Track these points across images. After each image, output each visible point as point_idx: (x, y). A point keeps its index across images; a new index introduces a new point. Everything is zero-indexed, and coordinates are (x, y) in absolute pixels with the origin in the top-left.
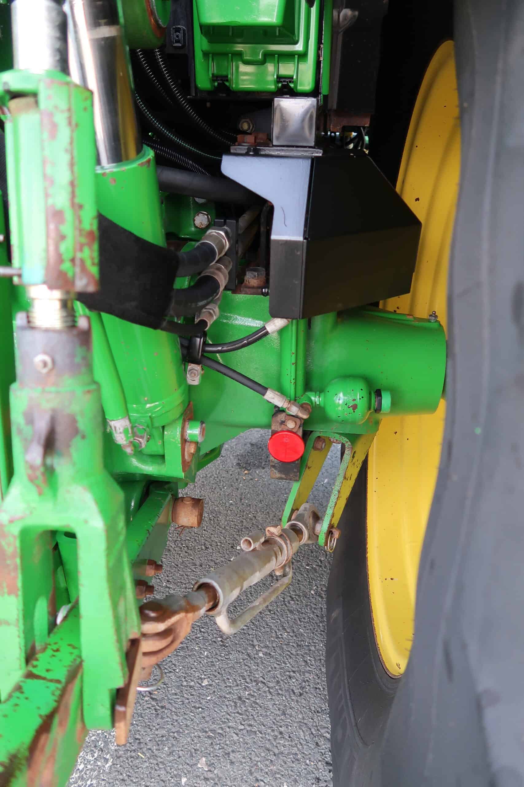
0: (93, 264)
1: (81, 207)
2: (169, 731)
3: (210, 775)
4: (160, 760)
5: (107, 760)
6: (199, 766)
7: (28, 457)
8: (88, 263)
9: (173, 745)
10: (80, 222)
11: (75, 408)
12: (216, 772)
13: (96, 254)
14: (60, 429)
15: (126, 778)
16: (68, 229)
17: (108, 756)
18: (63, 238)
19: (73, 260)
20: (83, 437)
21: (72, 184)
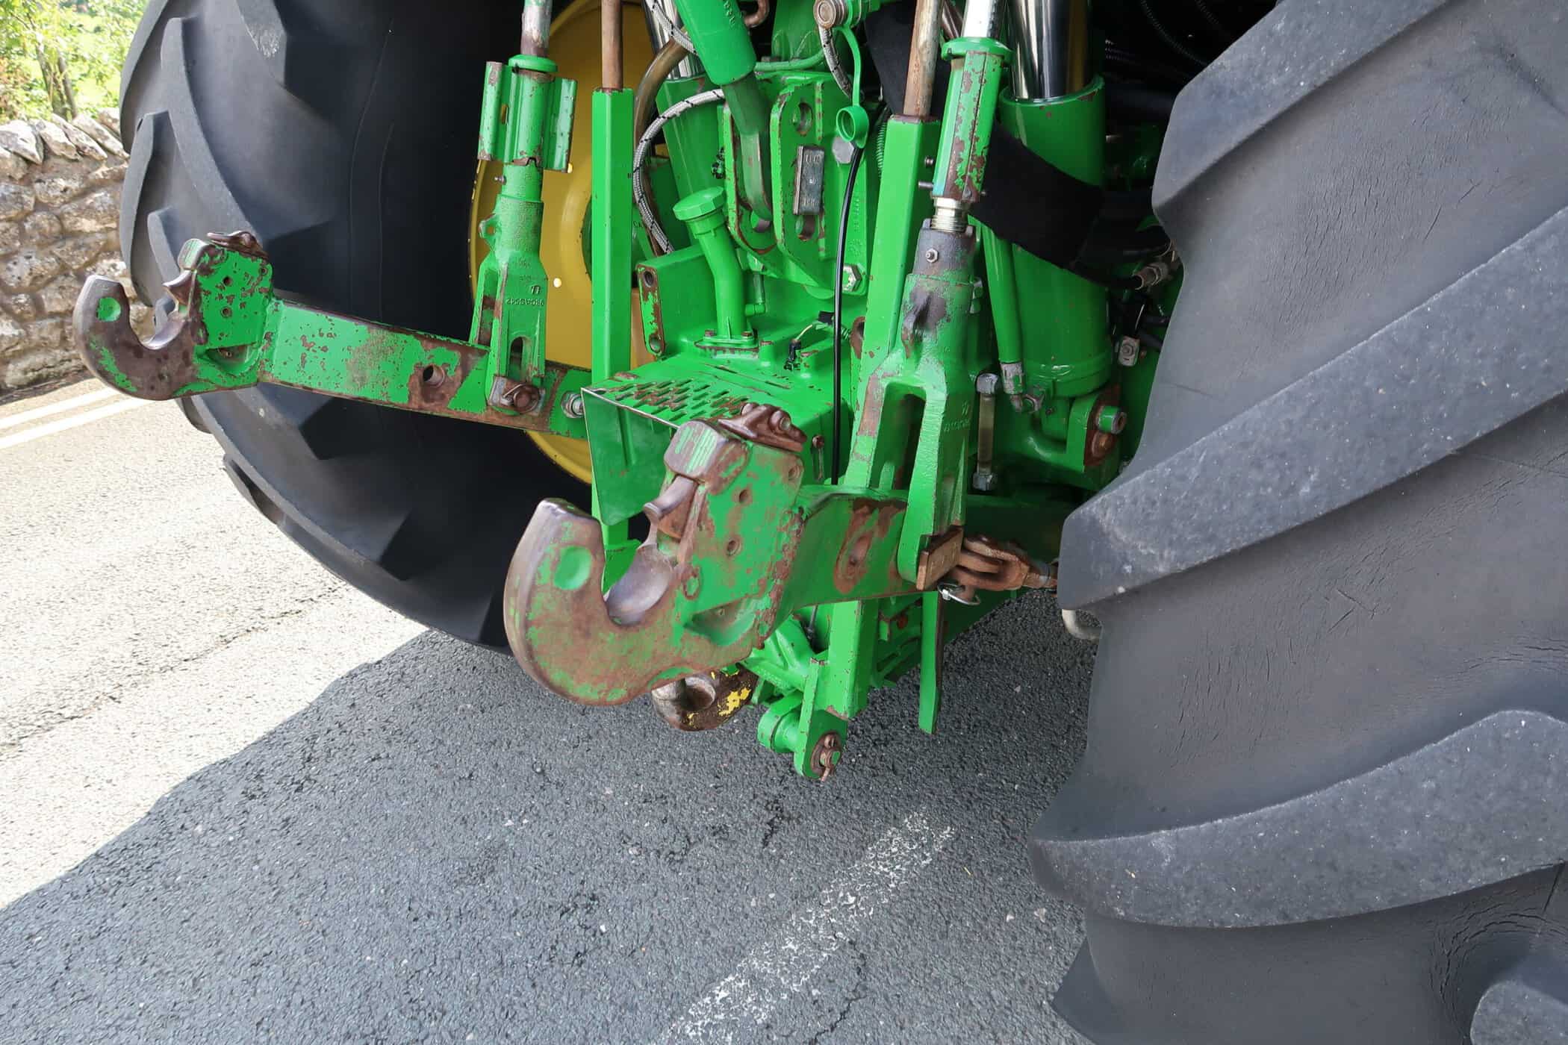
0: (978, 181)
1: (977, 139)
2: (1011, 864)
3: (1045, 928)
4: (988, 885)
5: (925, 858)
6: (1035, 913)
7: (906, 324)
8: (975, 180)
9: (1010, 880)
10: (974, 150)
11: (947, 295)
12: (1054, 929)
13: (981, 175)
14: (932, 309)
15: (941, 883)
16: (965, 155)
17: (928, 855)
18: (960, 160)
19: (964, 177)
20: (948, 321)
21: (974, 123)
